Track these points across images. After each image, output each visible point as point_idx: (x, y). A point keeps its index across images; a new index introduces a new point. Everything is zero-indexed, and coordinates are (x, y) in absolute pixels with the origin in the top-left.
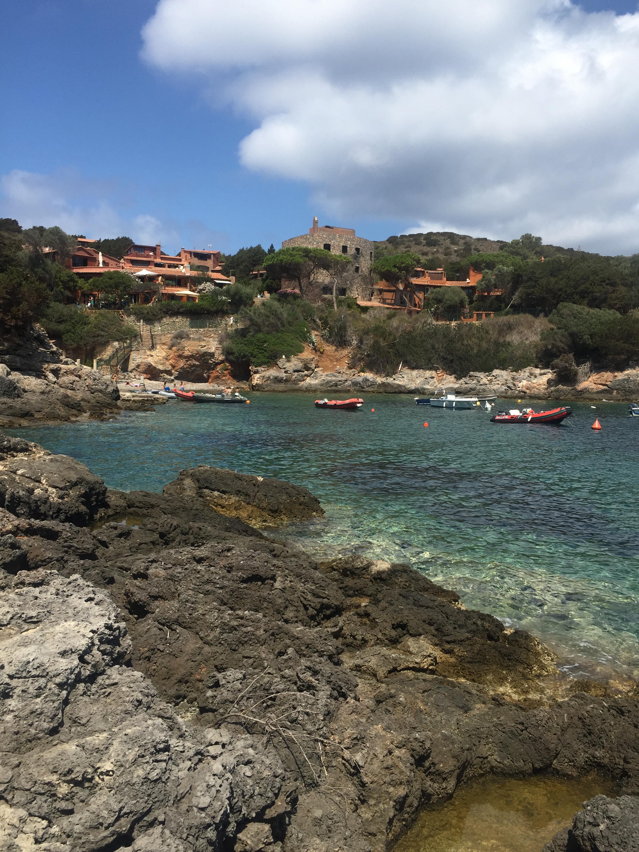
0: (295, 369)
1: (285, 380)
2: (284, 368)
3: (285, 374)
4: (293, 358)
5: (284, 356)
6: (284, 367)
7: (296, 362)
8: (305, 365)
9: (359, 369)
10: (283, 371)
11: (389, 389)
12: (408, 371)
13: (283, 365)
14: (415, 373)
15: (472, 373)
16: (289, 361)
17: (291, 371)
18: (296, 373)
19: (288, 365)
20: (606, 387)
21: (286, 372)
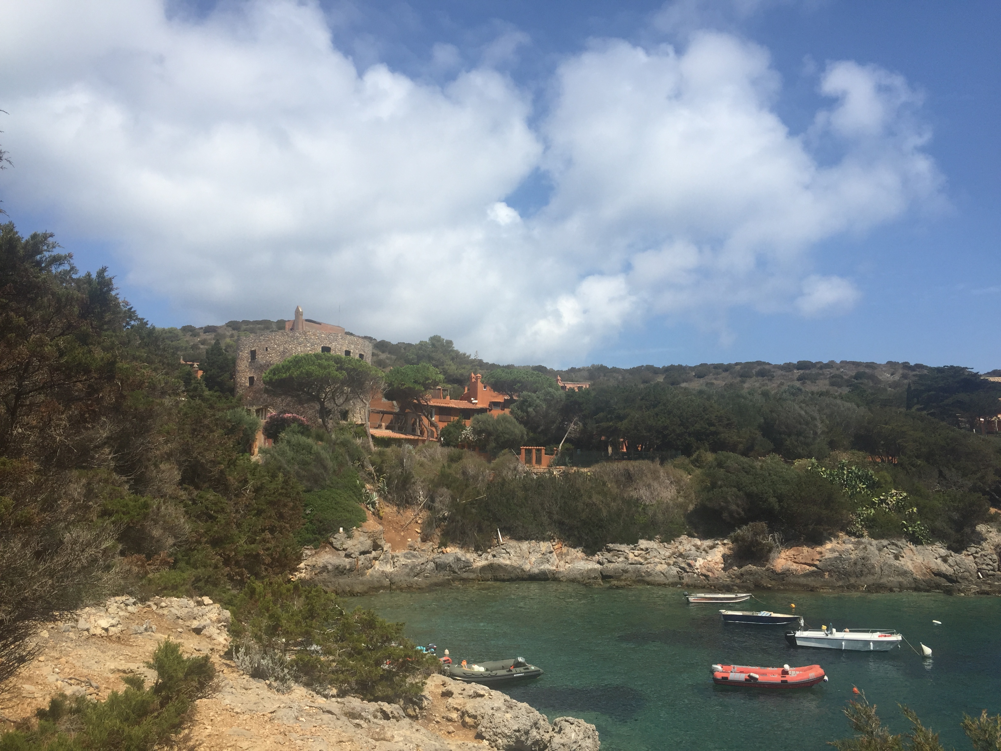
0: (362, 549)
1: (349, 569)
2: (345, 550)
3: (347, 560)
4: (356, 532)
5: (341, 529)
6: (345, 546)
7: (362, 539)
8: (374, 542)
9: (437, 541)
10: (343, 553)
11: (501, 575)
12: (513, 543)
13: (342, 544)
14: (525, 545)
15: (611, 545)
16: (350, 537)
17: (357, 553)
18: (362, 557)
19: (349, 544)
20: (814, 568)
21: (348, 556)
